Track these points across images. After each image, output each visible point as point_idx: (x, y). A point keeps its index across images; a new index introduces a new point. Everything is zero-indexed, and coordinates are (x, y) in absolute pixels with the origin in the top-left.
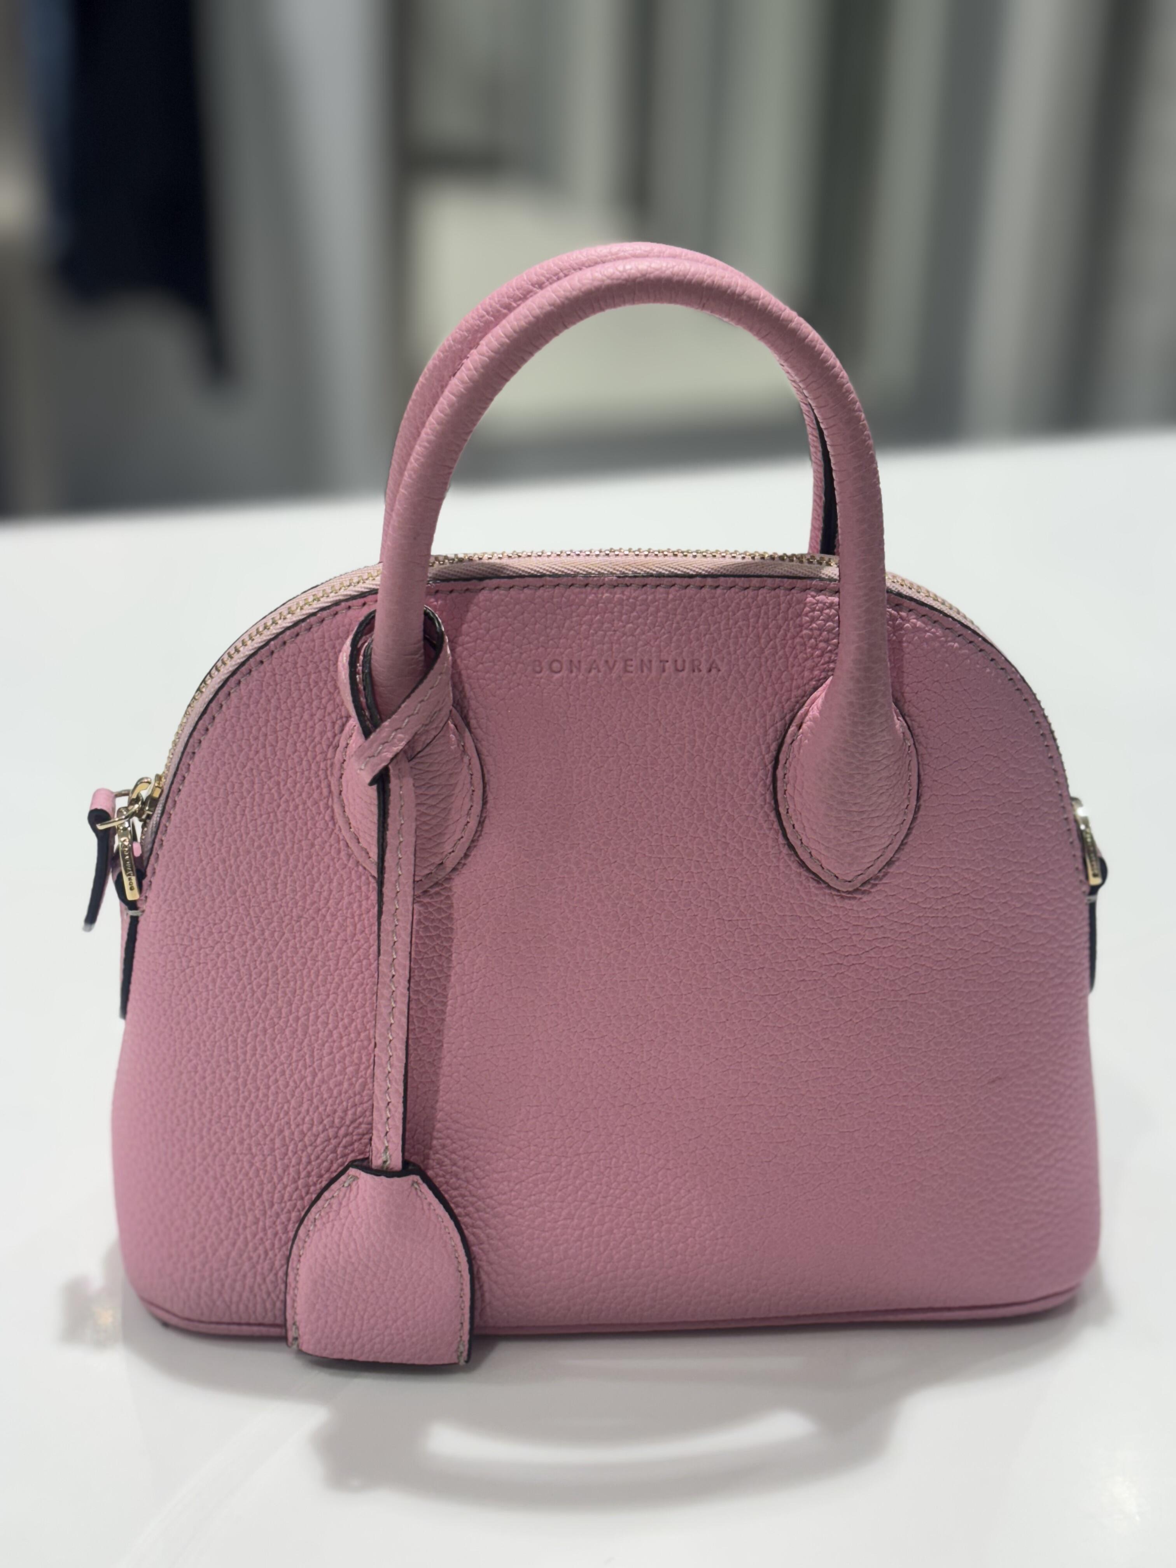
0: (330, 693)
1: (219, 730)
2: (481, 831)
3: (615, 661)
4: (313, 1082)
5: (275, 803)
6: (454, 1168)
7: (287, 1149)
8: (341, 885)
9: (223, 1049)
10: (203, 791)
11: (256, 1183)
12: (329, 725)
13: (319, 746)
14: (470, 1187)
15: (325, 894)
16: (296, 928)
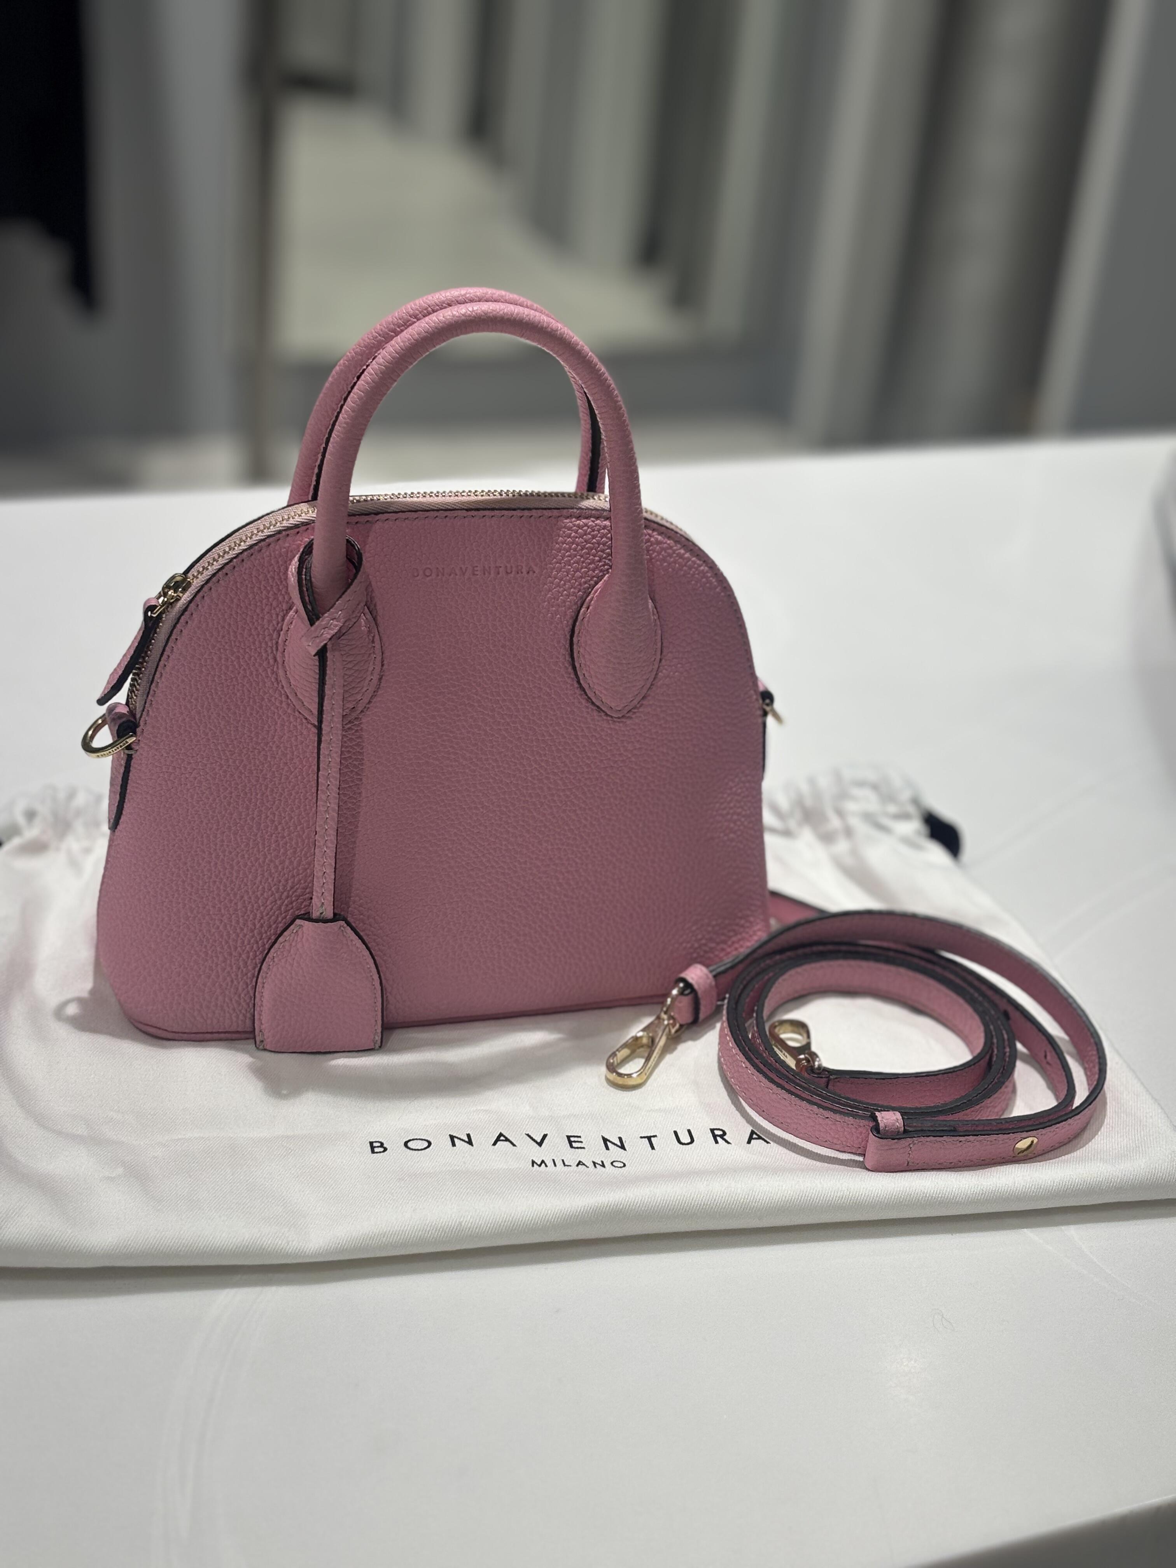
0: (275, 594)
2: (380, 685)
3: (466, 568)
4: (264, 862)
5: (236, 672)
7: (247, 910)
8: (283, 725)
9: (200, 842)
11: (225, 934)
12: (274, 616)
13: (267, 630)
15: (272, 732)
16: (251, 757)
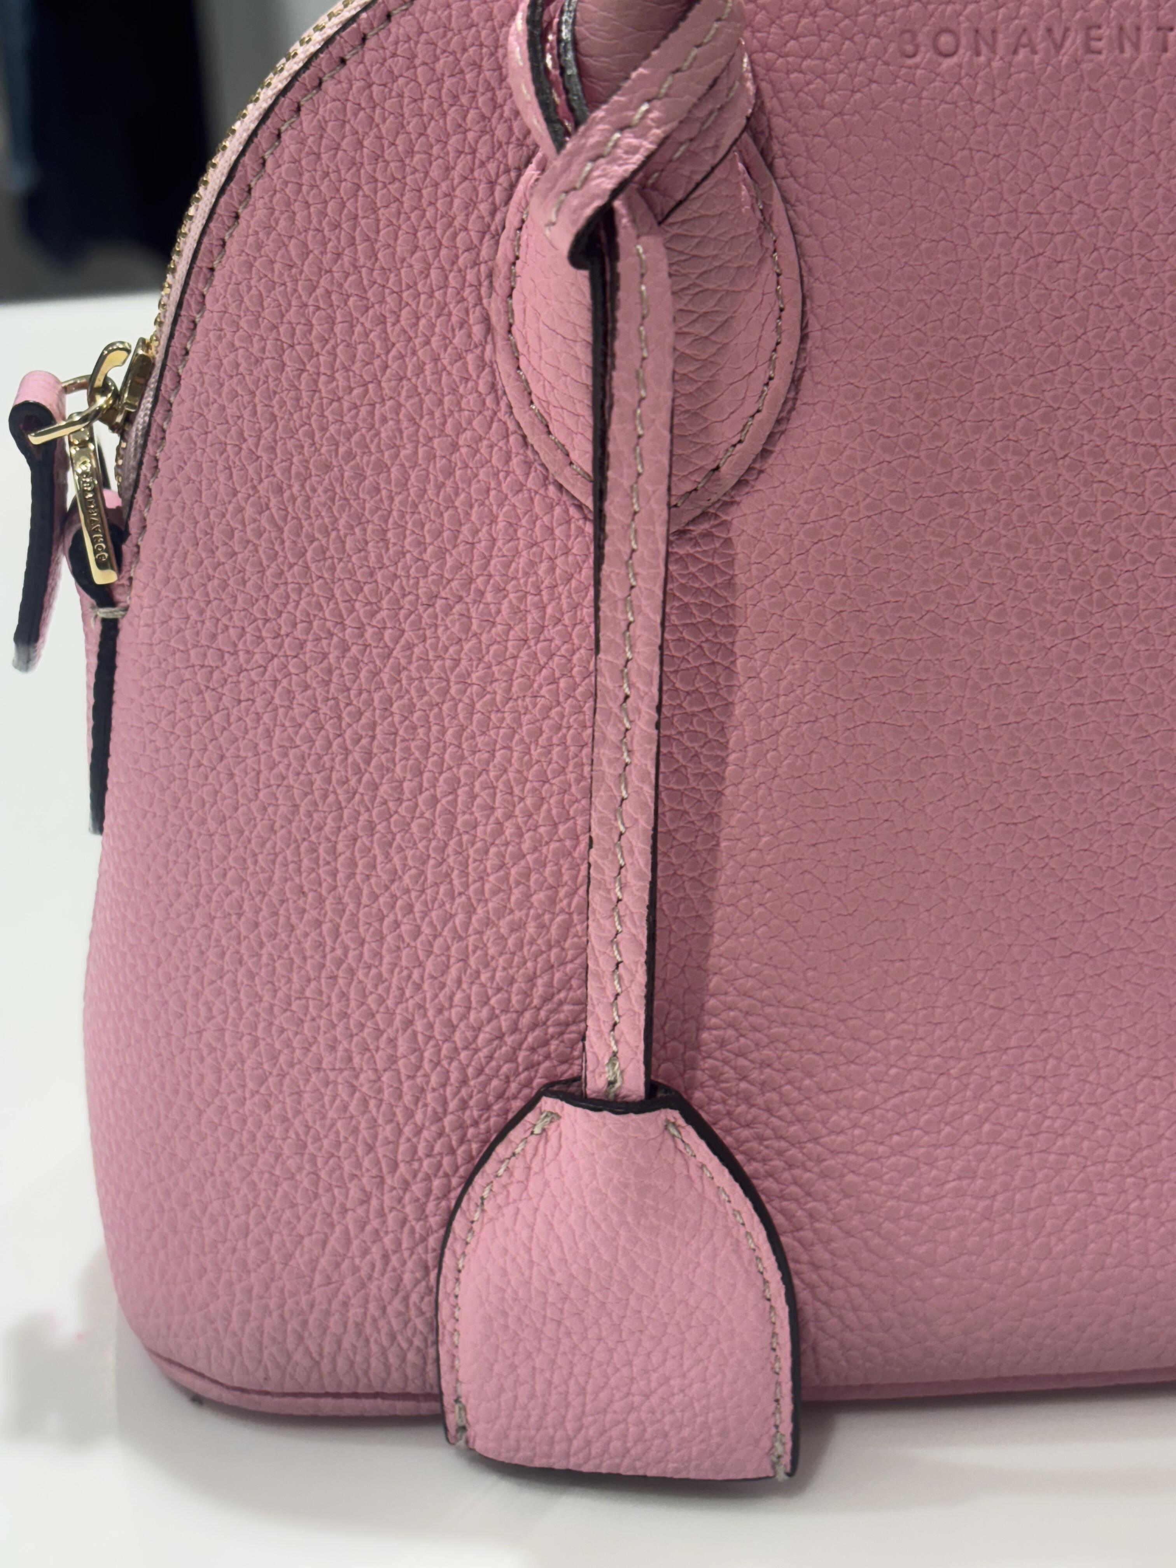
0: (483, 117)
1: (261, 213)
2: (795, 399)
3: (1067, 30)
4: (467, 924)
5: (377, 363)
6: (743, 1085)
7: (421, 1059)
8: (513, 526)
9: (291, 866)
10: (232, 347)
11: (363, 1125)
12: (482, 188)
13: (462, 234)
14: (773, 1119)
15: (481, 547)
16: (426, 619)
